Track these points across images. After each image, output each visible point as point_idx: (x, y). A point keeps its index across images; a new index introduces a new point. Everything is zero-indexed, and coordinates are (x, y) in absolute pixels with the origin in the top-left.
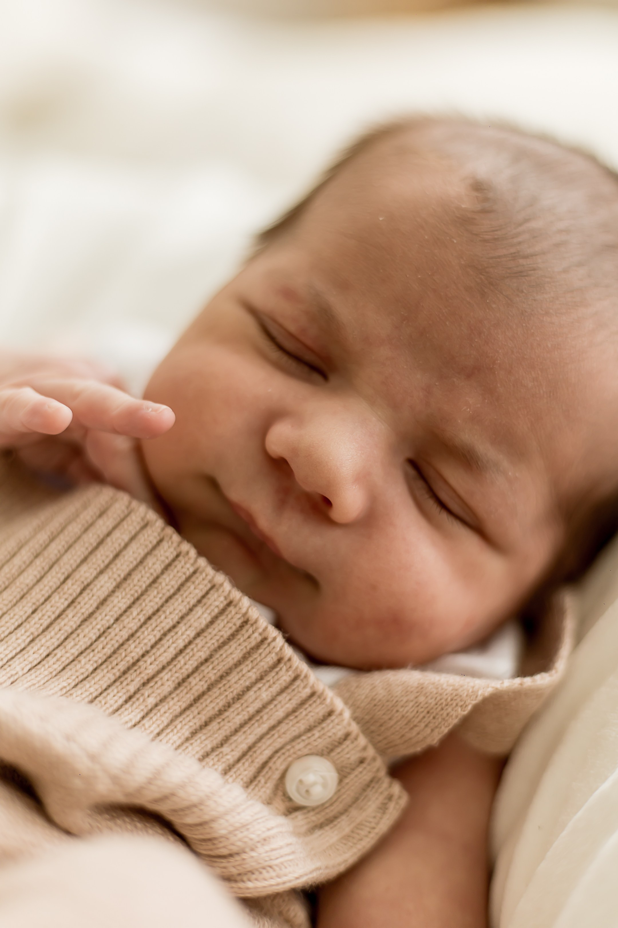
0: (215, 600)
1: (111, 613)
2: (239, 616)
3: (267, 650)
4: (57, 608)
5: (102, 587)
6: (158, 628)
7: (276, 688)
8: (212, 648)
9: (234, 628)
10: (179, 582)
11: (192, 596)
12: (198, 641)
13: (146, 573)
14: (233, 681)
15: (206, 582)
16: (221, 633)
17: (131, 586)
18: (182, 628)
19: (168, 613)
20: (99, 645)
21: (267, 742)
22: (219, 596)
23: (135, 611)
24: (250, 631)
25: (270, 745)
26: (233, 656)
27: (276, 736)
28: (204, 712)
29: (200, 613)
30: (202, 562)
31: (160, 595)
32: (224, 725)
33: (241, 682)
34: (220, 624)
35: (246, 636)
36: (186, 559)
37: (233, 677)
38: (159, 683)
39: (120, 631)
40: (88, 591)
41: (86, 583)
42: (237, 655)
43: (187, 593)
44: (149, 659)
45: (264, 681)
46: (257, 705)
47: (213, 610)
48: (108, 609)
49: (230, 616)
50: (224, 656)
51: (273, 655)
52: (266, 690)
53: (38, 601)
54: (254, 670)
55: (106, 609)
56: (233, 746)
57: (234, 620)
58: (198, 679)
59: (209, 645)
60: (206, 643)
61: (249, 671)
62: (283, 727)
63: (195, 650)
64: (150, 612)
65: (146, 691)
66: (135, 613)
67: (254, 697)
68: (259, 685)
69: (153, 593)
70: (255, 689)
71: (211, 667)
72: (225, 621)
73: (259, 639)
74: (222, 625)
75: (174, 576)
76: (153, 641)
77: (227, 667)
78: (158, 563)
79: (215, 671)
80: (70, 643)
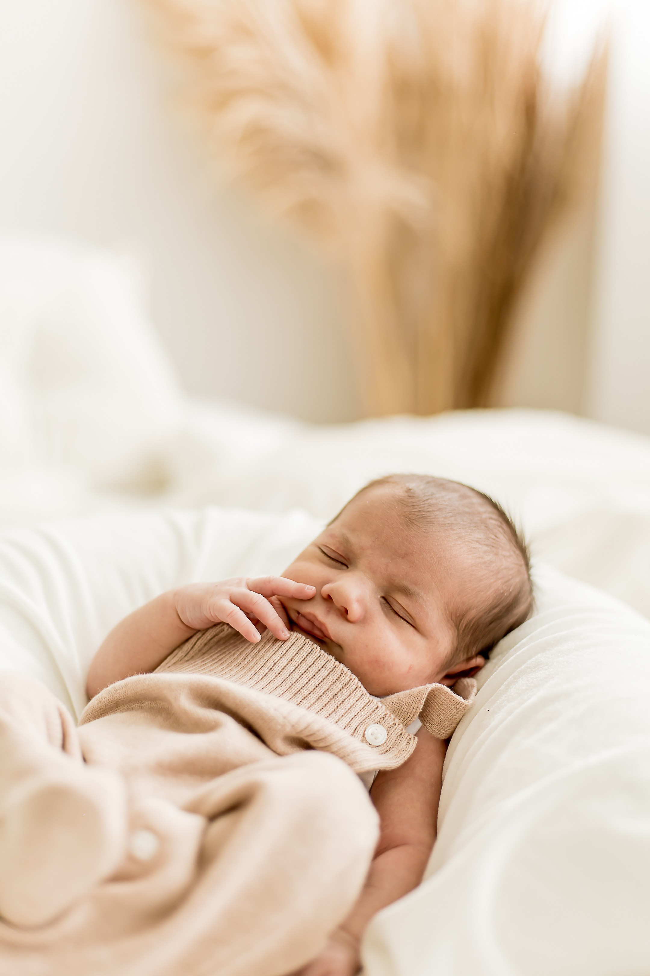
0: (329, 666)
1: (287, 672)
2: (339, 671)
3: (352, 684)
4: (265, 671)
5: (282, 663)
6: (307, 677)
7: (356, 699)
8: (330, 684)
9: (338, 676)
10: (314, 660)
11: (319, 664)
12: (323, 681)
13: (300, 656)
14: (340, 697)
15: (325, 659)
16: (333, 678)
17: (294, 662)
18: (317, 676)
19: (310, 671)
20: (284, 684)
21: (355, 720)
22: (331, 664)
23: (297, 671)
24: (345, 676)
25: (356, 722)
26: (338, 687)
27: (358, 718)
28: (329, 710)
29: (323, 671)
30: (322, 652)
31: (307, 665)
32: (337, 714)
33: (342, 697)
34: (332, 674)
35: (343, 679)
36: (316, 650)
37: (339, 695)
38: (309, 698)
39: (292, 679)
40: (277, 664)
41: (275, 662)
42: (340, 687)
43: (318, 663)
44: (305, 689)
45: (351, 696)
46: (349, 706)
47: (329, 670)
48: (286, 671)
49: (336, 671)
50: (335, 687)
51: (354, 686)
52: (352, 700)
53: (257, 670)
54: (347, 692)
55: (285, 671)
56: (342, 722)
57: (338, 673)
58: (325, 697)
59: (328, 683)
60: (327, 682)
61: (345, 693)
62: (360, 715)
63: (323, 685)
64: (303, 672)
65: (305, 701)
66: (297, 672)
67: (347, 703)
68: (349, 698)
69: (303, 664)
70: (348, 699)
71: (330, 692)
72: (334, 673)
73: (349, 679)
74: (333, 675)
75: (312, 657)
76: (305, 683)
77: (336, 692)
78: (305, 652)
79: (332, 694)
80: (272, 684)
